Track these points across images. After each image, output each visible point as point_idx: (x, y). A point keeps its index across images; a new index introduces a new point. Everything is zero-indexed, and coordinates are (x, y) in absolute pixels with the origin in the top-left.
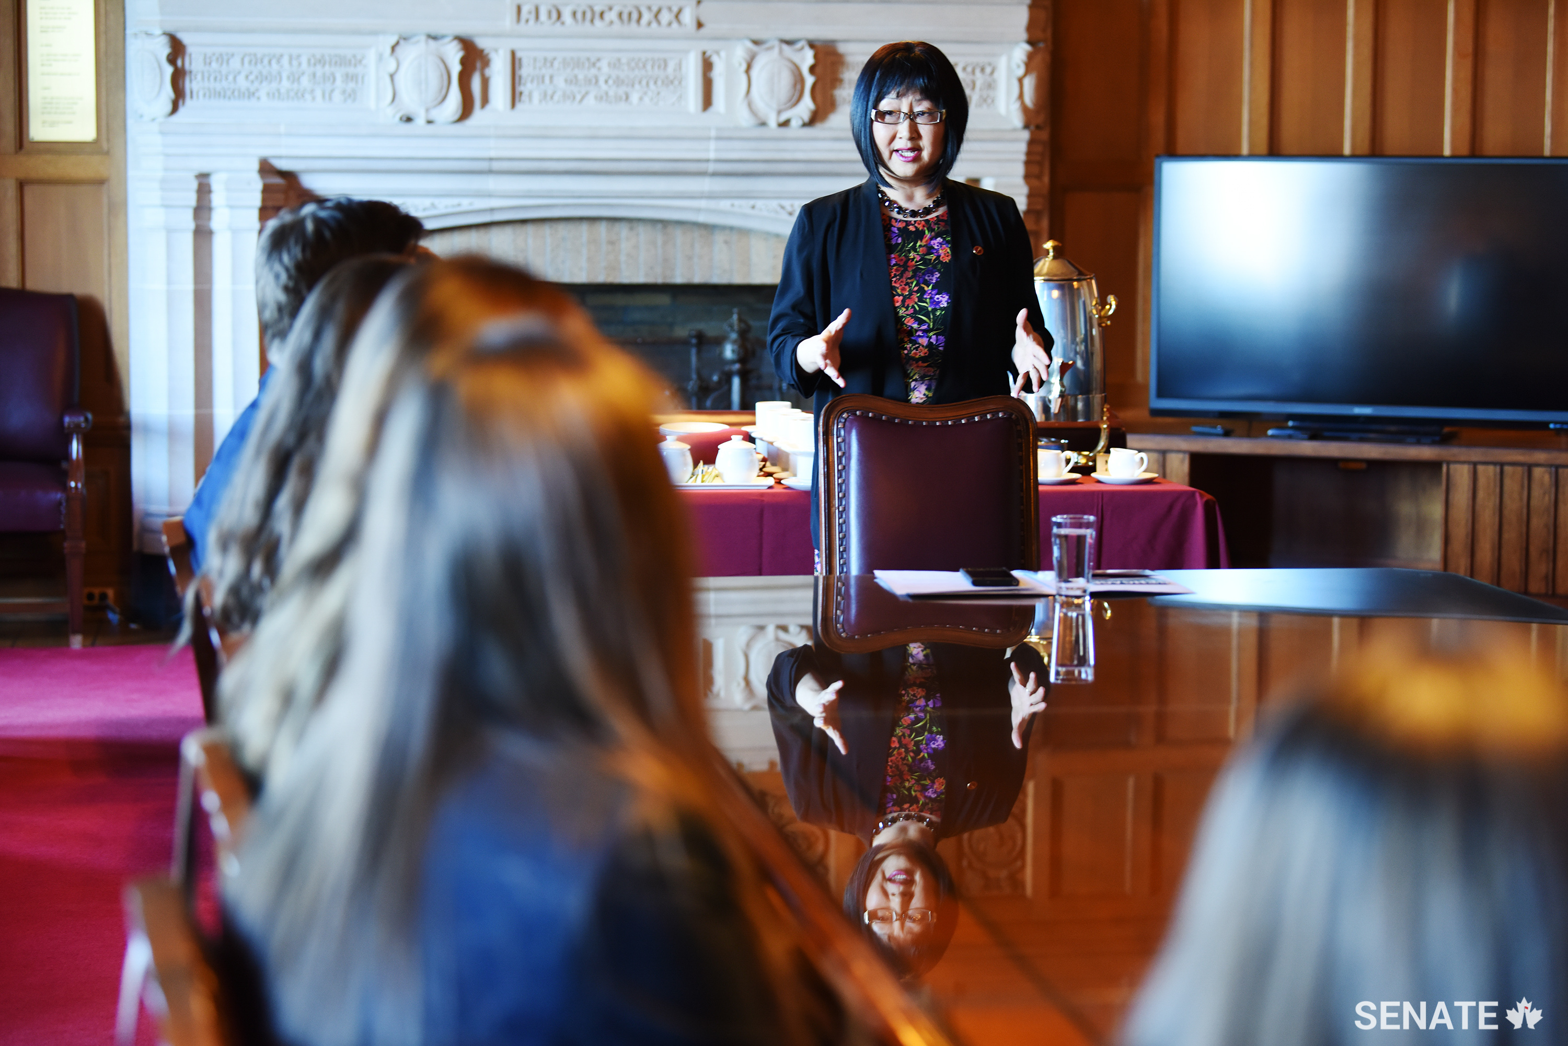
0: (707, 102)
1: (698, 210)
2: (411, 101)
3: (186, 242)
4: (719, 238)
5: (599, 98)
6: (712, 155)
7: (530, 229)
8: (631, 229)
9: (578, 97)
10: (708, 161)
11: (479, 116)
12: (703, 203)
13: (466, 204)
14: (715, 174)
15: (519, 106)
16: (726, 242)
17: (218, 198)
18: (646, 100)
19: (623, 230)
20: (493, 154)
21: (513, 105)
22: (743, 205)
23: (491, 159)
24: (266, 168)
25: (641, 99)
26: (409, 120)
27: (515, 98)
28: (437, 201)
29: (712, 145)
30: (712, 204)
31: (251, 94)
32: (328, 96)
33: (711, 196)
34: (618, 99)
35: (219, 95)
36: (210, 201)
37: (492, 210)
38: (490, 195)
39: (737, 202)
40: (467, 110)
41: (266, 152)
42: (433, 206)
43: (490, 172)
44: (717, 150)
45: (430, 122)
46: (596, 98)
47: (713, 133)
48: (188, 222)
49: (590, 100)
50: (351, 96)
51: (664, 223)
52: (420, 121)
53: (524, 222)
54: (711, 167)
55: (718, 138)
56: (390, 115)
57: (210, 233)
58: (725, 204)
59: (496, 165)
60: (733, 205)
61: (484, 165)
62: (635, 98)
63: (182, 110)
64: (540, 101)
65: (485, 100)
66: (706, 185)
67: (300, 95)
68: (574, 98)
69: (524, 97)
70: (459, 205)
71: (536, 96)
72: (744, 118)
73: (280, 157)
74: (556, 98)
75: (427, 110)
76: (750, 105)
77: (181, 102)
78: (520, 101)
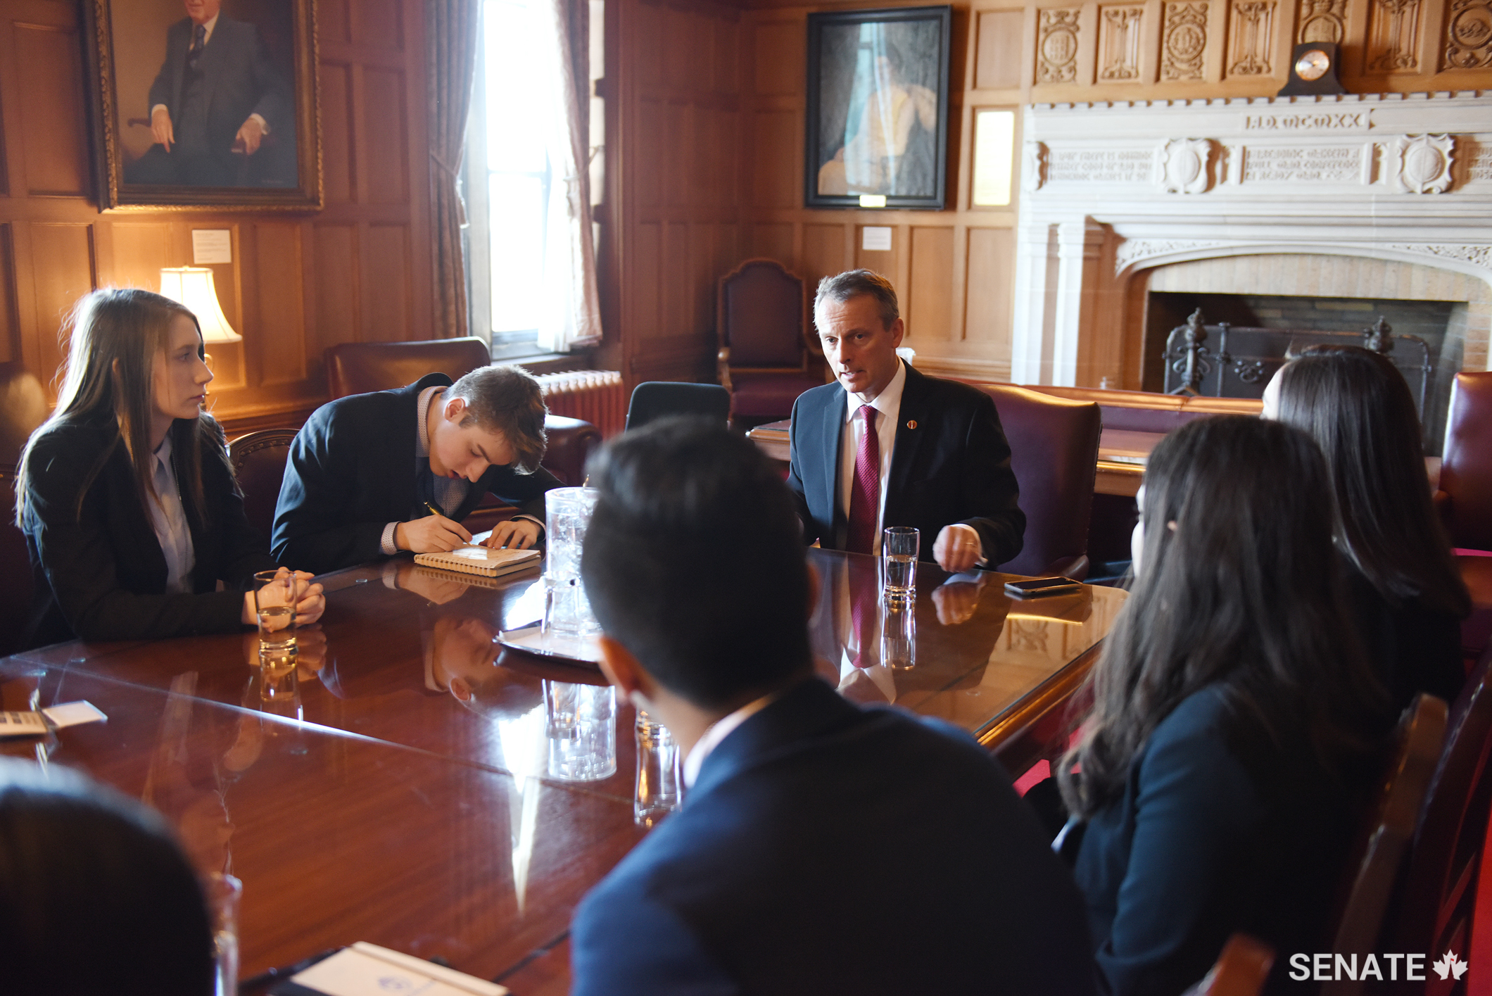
0: (1374, 176)
1: (1371, 250)
2: (1176, 180)
3: (1042, 264)
4: (1390, 268)
5: (1300, 176)
6: (1373, 213)
7: (1261, 260)
8: (1328, 261)
9: (1286, 175)
10: (1371, 217)
11: (1219, 189)
12: (1373, 245)
13: (1214, 244)
14: (1378, 226)
15: (1246, 182)
16: (1394, 271)
17: (1061, 239)
18: (1332, 176)
19: (1323, 262)
20: (1225, 212)
21: (1242, 181)
22: (1401, 247)
23: (1224, 216)
24: (1089, 221)
25: (1328, 176)
26: (1174, 191)
27: (1243, 176)
28: (1196, 242)
29: (1373, 206)
30: (1379, 246)
31: (1084, 177)
32: (1129, 178)
33: (1377, 240)
34: (1313, 176)
35: (1067, 177)
36: (1057, 240)
37: (1231, 248)
38: (1229, 238)
39: (1397, 245)
40: (1210, 184)
41: (1090, 212)
42: (1194, 245)
43: (1225, 224)
44: (1376, 210)
45: (1187, 193)
46: (1298, 176)
47: (1373, 199)
48: (1043, 250)
49: (1293, 178)
50: (1142, 177)
51: (1351, 258)
52: (1181, 191)
53: (1257, 255)
54: (1374, 221)
55: (1377, 202)
56: (1162, 189)
57: (1058, 259)
58: (1388, 246)
59: (1229, 220)
60: (1394, 247)
61: (1221, 220)
62: (1324, 175)
63: (1045, 187)
64: (1260, 179)
65: (1224, 178)
66: (1374, 233)
67: (1112, 177)
68: (1283, 176)
69: (1250, 177)
70: (1210, 244)
71: (1258, 176)
72: (1398, 187)
73: (1098, 215)
74: (1271, 176)
75: (1185, 185)
76: (1402, 179)
77: (1044, 182)
78: (1246, 178)
